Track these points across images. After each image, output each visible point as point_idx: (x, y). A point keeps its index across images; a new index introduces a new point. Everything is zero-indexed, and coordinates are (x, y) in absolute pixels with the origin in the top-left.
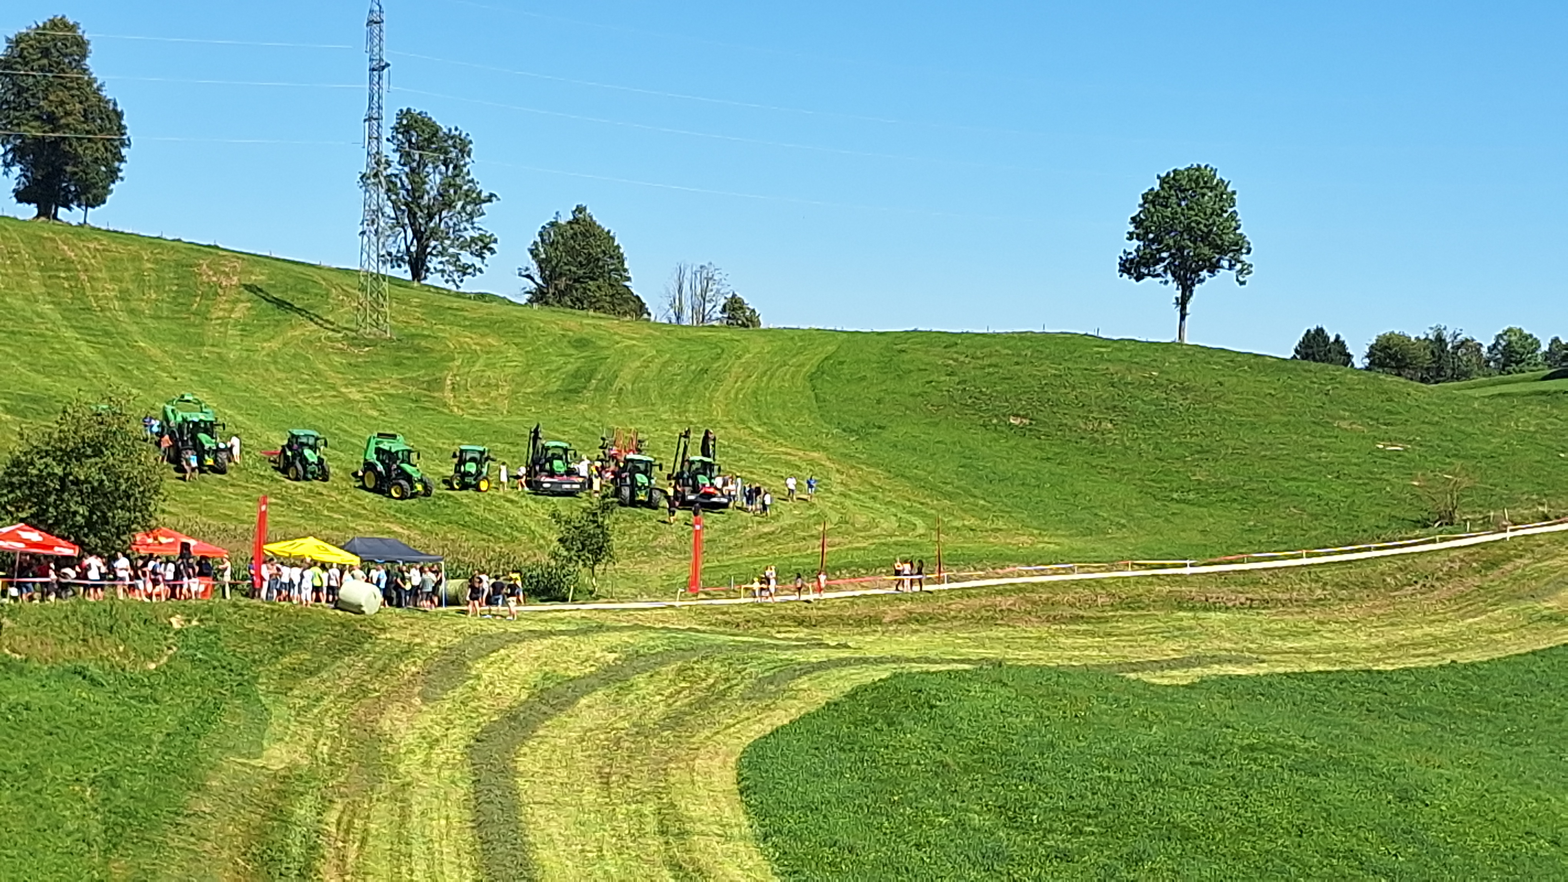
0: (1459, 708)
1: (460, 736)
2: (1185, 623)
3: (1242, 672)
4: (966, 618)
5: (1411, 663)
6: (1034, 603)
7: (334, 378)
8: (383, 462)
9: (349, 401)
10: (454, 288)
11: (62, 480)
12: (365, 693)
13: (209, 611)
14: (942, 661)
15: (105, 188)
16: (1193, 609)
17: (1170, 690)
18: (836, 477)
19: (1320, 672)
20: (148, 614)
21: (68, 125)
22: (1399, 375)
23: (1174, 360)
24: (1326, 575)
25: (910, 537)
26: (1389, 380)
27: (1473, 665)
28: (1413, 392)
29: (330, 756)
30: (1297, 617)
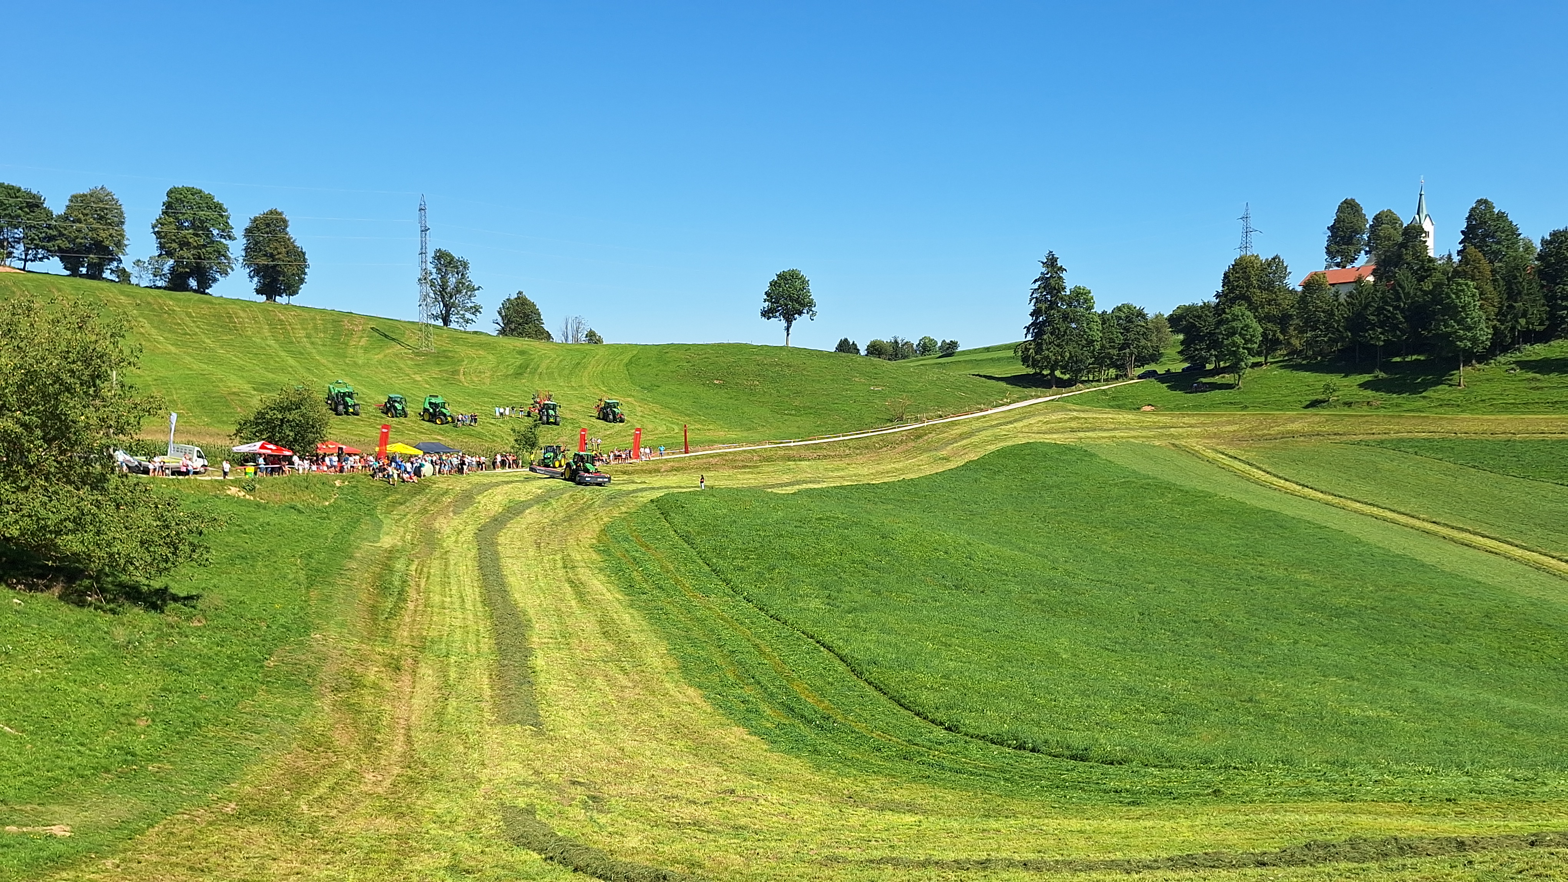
0: (906, 498)
1: (471, 529)
2: (791, 467)
3: (816, 486)
5: (886, 480)
6: (726, 460)
7: (407, 370)
8: (432, 408)
9: (416, 381)
10: (462, 328)
11: (282, 420)
12: (427, 511)
13: (353, 478)
14: (687, 487)
15: (298, 287)
16: (794, 461)
17: (785, 496)
18: (640, 409)
19: (848, 485)
20: (324, 480)
21: (279, 259)
22: (880, 358)
23: (784, 353)
24: (850, 444)
26: (875, 360)
27: (911, 480)
28: (885, 365)
29: (412, 540)
30: (839, 462)
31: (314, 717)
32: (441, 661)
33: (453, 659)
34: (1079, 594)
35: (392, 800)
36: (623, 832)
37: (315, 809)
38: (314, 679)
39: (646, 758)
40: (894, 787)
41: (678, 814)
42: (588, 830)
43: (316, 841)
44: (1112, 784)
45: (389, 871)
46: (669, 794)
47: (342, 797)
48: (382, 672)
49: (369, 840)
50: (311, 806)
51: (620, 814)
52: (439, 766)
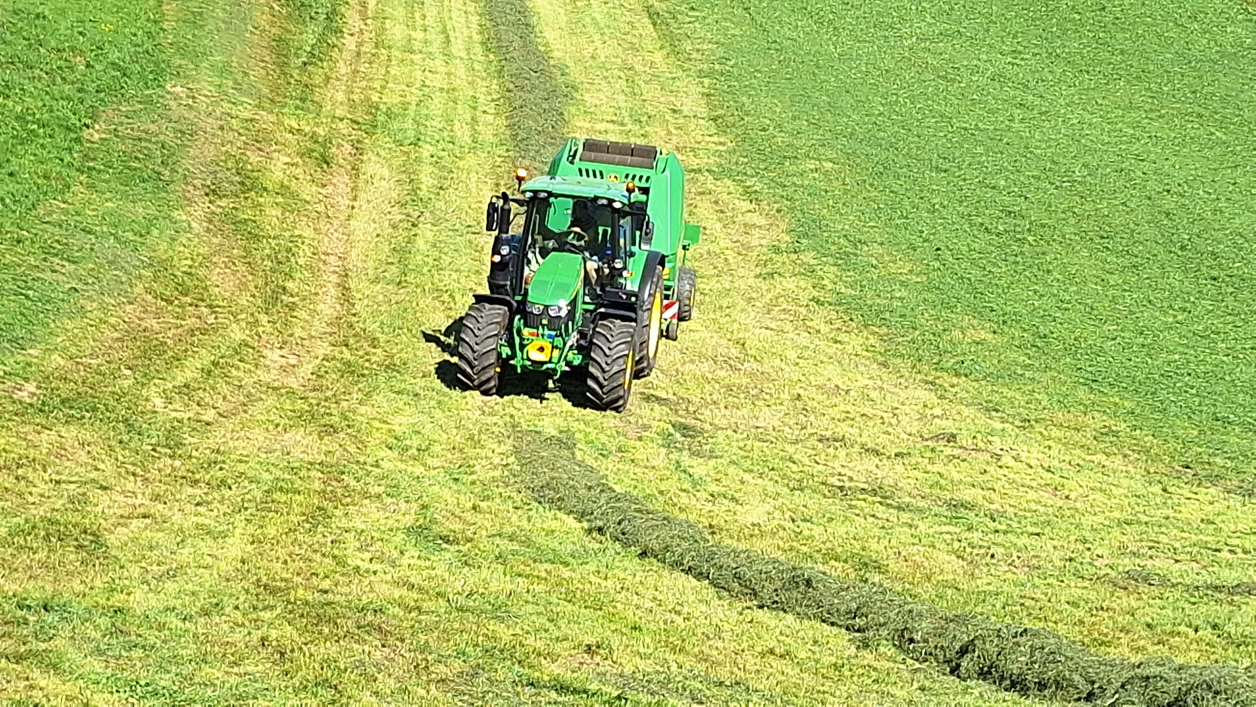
31: (173, 240)
32: (405, 153)
33: (426, 150)
35: (314, 402)
36: (737, 495)
37: (177, 407)
38: (173, 171)
39: (787, 364)
41: (843, 471)
42: (671, 485)
43: (177, 463)
45: (307, 526)
46: (828, 434)
47: (224, 389)
48: (296, 165)
49: (272, 468)
50: (169, 401)
51: (735, 463)
52: (399, 347)
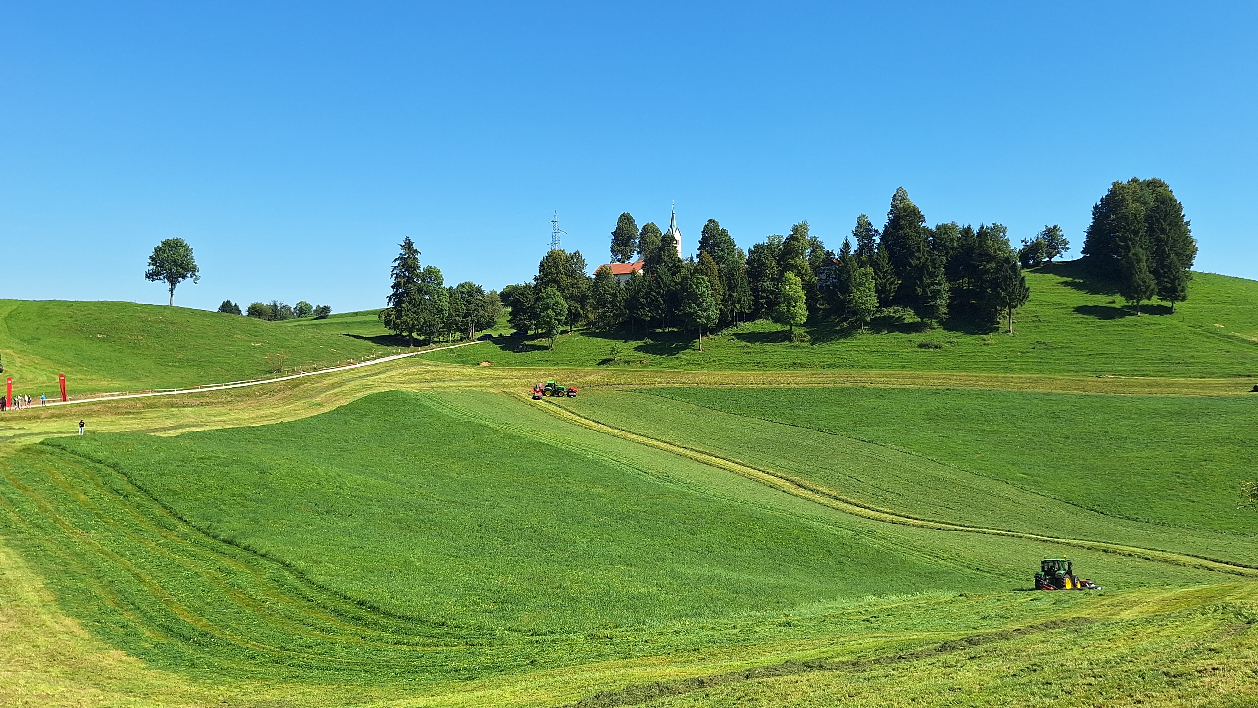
0: (283, 438)
2: (174, 413)
3: (198, 430)
4: (79, 415)
5: (265, 423)
6: (109, 407)
14: (68, 432)
16: (178, 407)
17: (168, 438)
18: (19, 360)
19: (230, 428)
22: (259, 318)
23: (168, 312)
24: (232, 393)
25: (53, 383)
26: (255, 320)
27: (289, 422)
28: (265, 324)
30: (220, 408)
34: (431, 513)
40: (267, 689)
44: (453, 664)
